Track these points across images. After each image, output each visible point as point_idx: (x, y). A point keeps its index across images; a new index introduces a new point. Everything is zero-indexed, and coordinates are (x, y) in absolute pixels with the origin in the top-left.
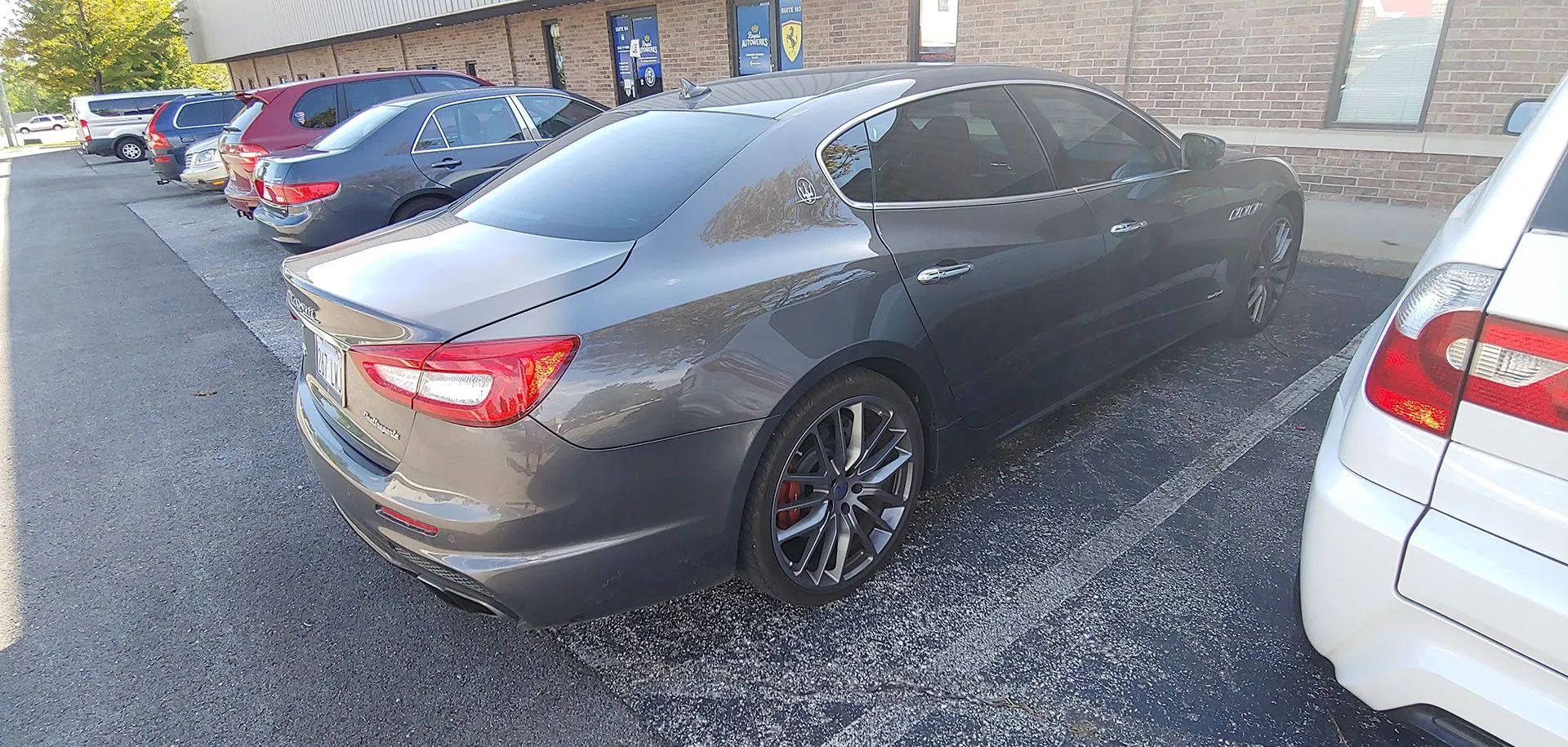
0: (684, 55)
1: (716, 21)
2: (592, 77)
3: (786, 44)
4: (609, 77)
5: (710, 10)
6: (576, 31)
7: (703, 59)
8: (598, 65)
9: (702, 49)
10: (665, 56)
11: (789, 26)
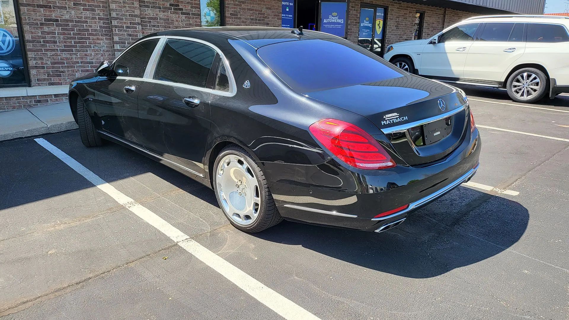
1: (355, 13)
3: (377, 27)
11: (379, 21)
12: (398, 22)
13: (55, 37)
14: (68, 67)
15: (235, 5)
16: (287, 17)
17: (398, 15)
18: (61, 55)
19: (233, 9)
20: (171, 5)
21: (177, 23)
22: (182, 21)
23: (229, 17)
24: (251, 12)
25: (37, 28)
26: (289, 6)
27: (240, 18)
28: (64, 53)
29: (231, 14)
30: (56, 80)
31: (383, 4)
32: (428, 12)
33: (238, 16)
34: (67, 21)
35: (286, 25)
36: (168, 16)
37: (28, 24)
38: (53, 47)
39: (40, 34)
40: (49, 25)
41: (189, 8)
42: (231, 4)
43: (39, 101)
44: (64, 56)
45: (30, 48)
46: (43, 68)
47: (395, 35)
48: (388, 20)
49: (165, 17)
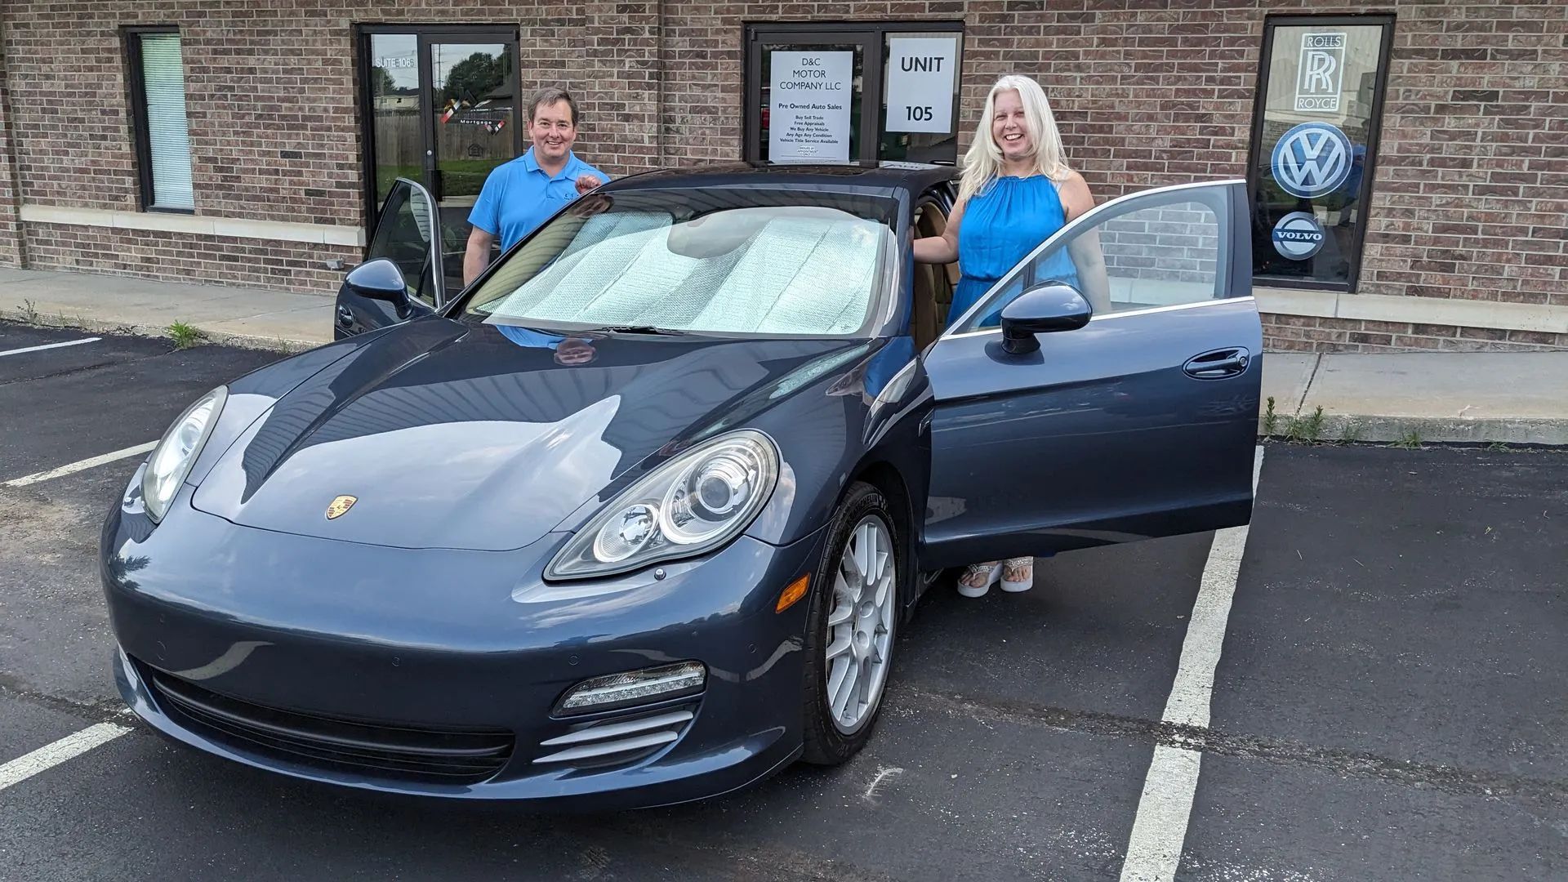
13: (1470, 148)
14: (1486, 243)
18: (1474, 204)
25: (1424, 121)
28: (1484, 197)
30: (1435, 279)
34: (1527, 95)
37: (1399, 109)
38: (1456, 177)
39: (1426, 140)
40: (1462, 109)
43: (1364, 338)
44: (1482, 208)
45: (1385, 179)
46: (1406, 240)
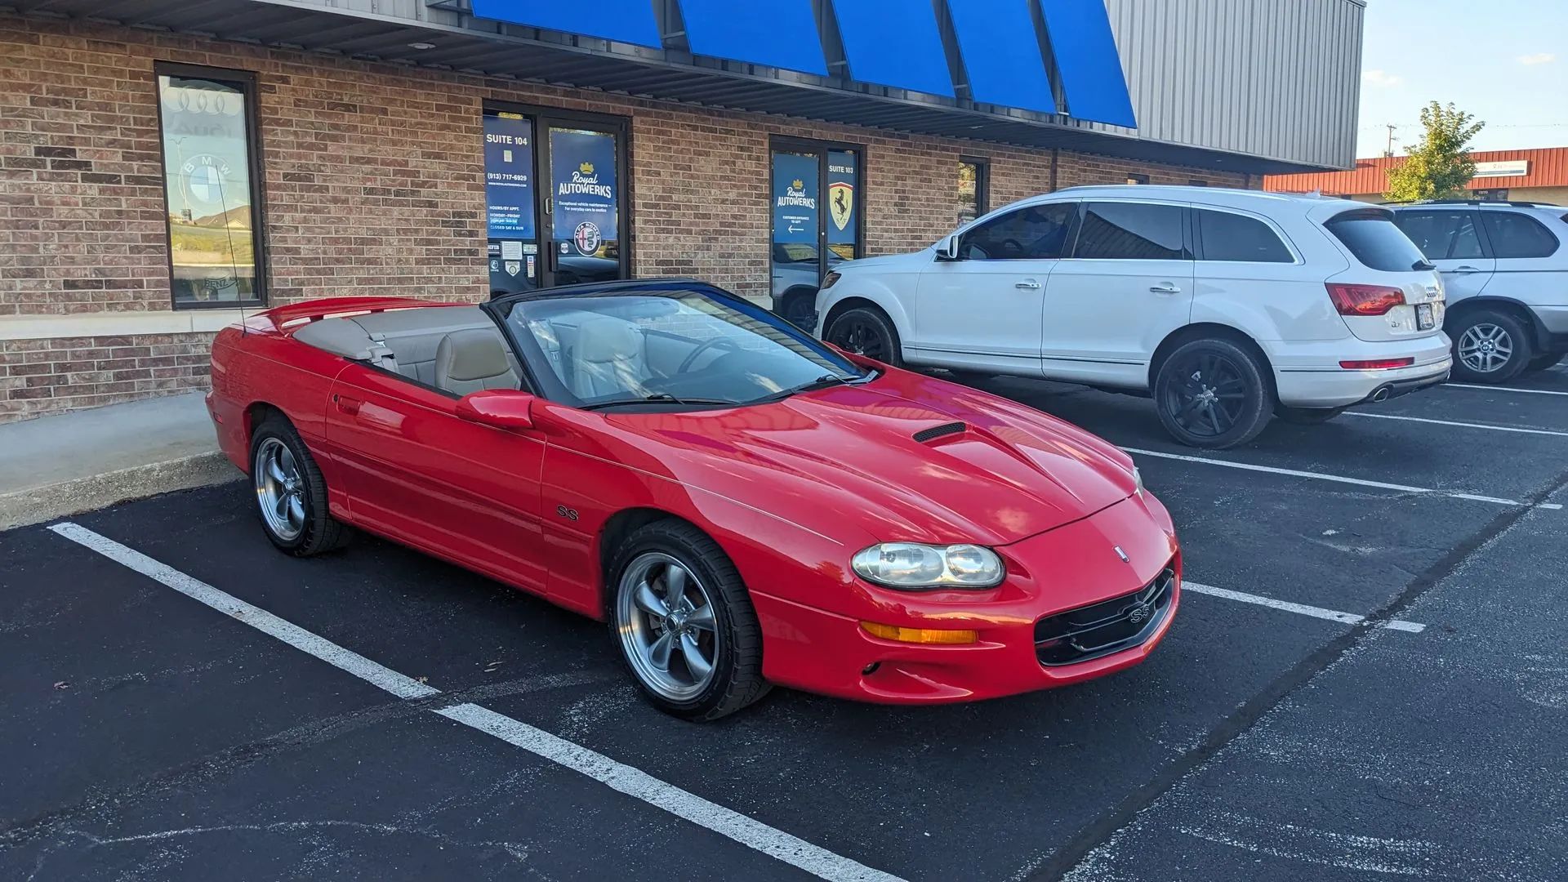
0: (688, 207)
1: (751, 165)
2: (406, 231)
3: (834, 209)
4: (471, 234)
5: (742, 149)
6: (348, 118)
7: (724, 217)
8: (431, 204)
9: (724, 201)
10: (645, 205)
11: (839, 188)
12: (904, 192)
15: (300, 146)
16: (506, 181)
17: (900, 172)
19: (293, 161)
20: (39, 151)
21: (64, 210)
22: (85, 204)
23: (278, 187)
24: (367, 168)
26: (513, 147)
27: (323, 189)
29: (285, 176)
31: (846, 137)
32: (999, 162)
33: (316, 183)
35: (506, 208)
36: (28, 190)
41: (119, 159)
42: (285, 142)
47: (896, 231)
48: (870, 185)
49: (17, 193)
